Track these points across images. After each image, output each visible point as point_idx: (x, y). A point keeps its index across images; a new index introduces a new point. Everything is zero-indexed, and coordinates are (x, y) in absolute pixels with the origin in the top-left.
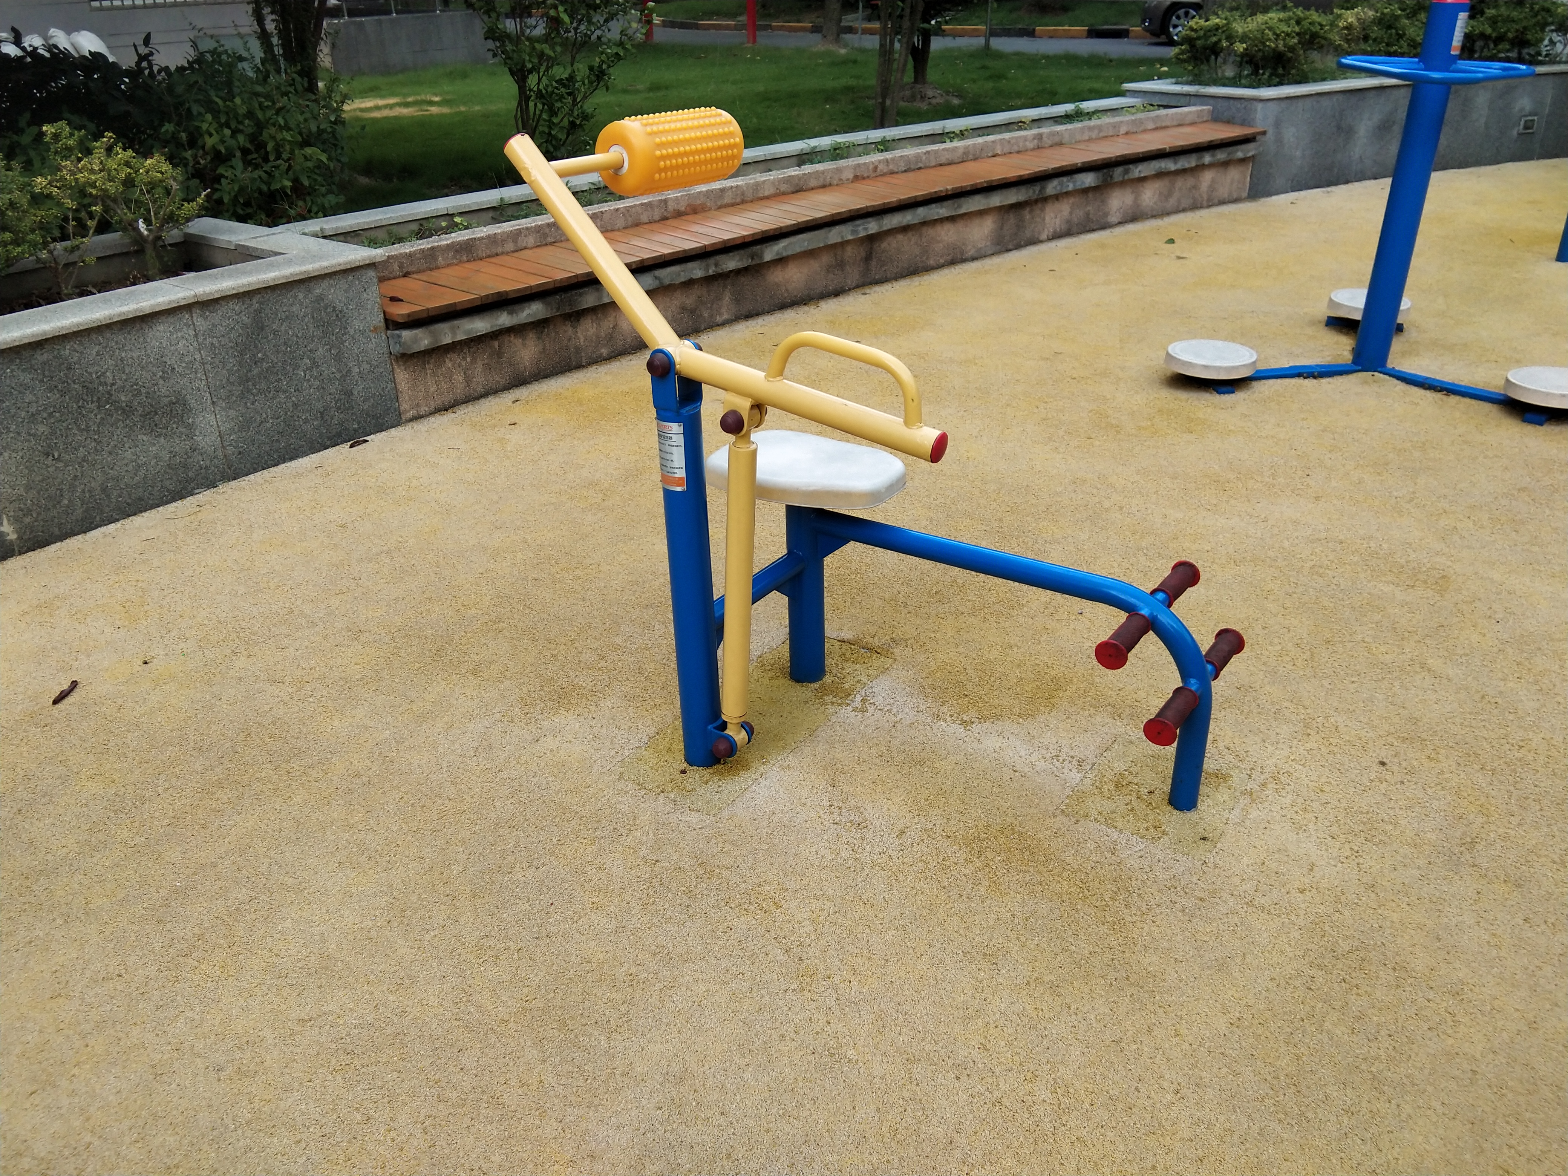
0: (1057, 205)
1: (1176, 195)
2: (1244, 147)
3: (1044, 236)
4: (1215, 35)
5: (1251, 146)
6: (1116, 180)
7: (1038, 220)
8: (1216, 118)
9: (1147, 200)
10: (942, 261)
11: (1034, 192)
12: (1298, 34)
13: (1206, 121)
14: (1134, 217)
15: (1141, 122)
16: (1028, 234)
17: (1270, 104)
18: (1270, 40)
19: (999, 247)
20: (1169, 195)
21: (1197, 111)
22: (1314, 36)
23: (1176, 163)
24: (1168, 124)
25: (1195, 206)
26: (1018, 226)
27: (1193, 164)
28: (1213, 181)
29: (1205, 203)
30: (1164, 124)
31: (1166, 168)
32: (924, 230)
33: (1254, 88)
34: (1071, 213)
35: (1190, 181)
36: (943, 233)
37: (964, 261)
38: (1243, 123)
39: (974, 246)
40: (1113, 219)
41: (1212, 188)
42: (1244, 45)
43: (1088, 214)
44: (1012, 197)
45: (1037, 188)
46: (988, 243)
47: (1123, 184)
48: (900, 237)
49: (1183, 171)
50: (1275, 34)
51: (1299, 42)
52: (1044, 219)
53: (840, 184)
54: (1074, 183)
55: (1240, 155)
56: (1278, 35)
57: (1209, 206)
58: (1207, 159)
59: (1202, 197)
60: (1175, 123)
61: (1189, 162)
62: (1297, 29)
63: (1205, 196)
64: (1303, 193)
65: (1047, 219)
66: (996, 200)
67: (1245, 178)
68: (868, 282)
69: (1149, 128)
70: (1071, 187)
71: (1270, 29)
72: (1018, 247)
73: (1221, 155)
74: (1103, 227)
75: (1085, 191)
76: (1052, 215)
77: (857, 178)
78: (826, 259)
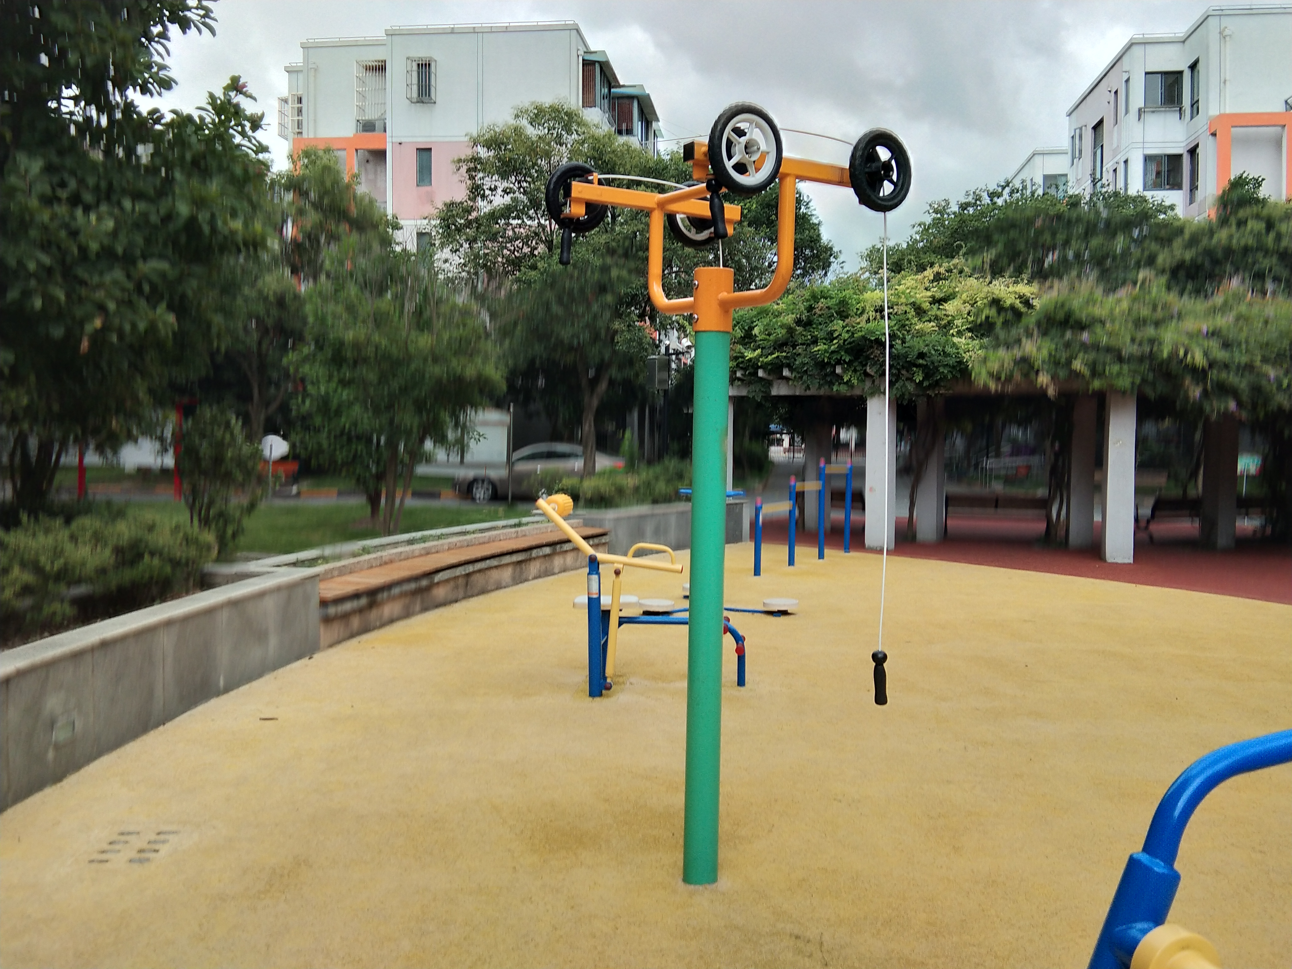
0: (536, 563)
7: (528, 569)
8: (586, 525)
14: (564, 570)
19: (514, 582)
20: (577, 559)
21: (577, 522)
26: (520, 572)
32: (487, 572)
34: (540, 567)
37: (501, 588)
38: (601, 527)
39: (505, 581)
40: (556, 570)
43: (547, 567)
44: (520, 557)
45: (529, 553)
48: (478, 574)
53: (443, 551)
54: (543, 552)
55: (603, 541)
65: (532, 569)
68: (467, 597)
70: (541, 554)
72: (521, 582)
74: (554, 574)
75: (545, 556)
76: (534, 567)
77: (449, 549)
78: (452, 584)
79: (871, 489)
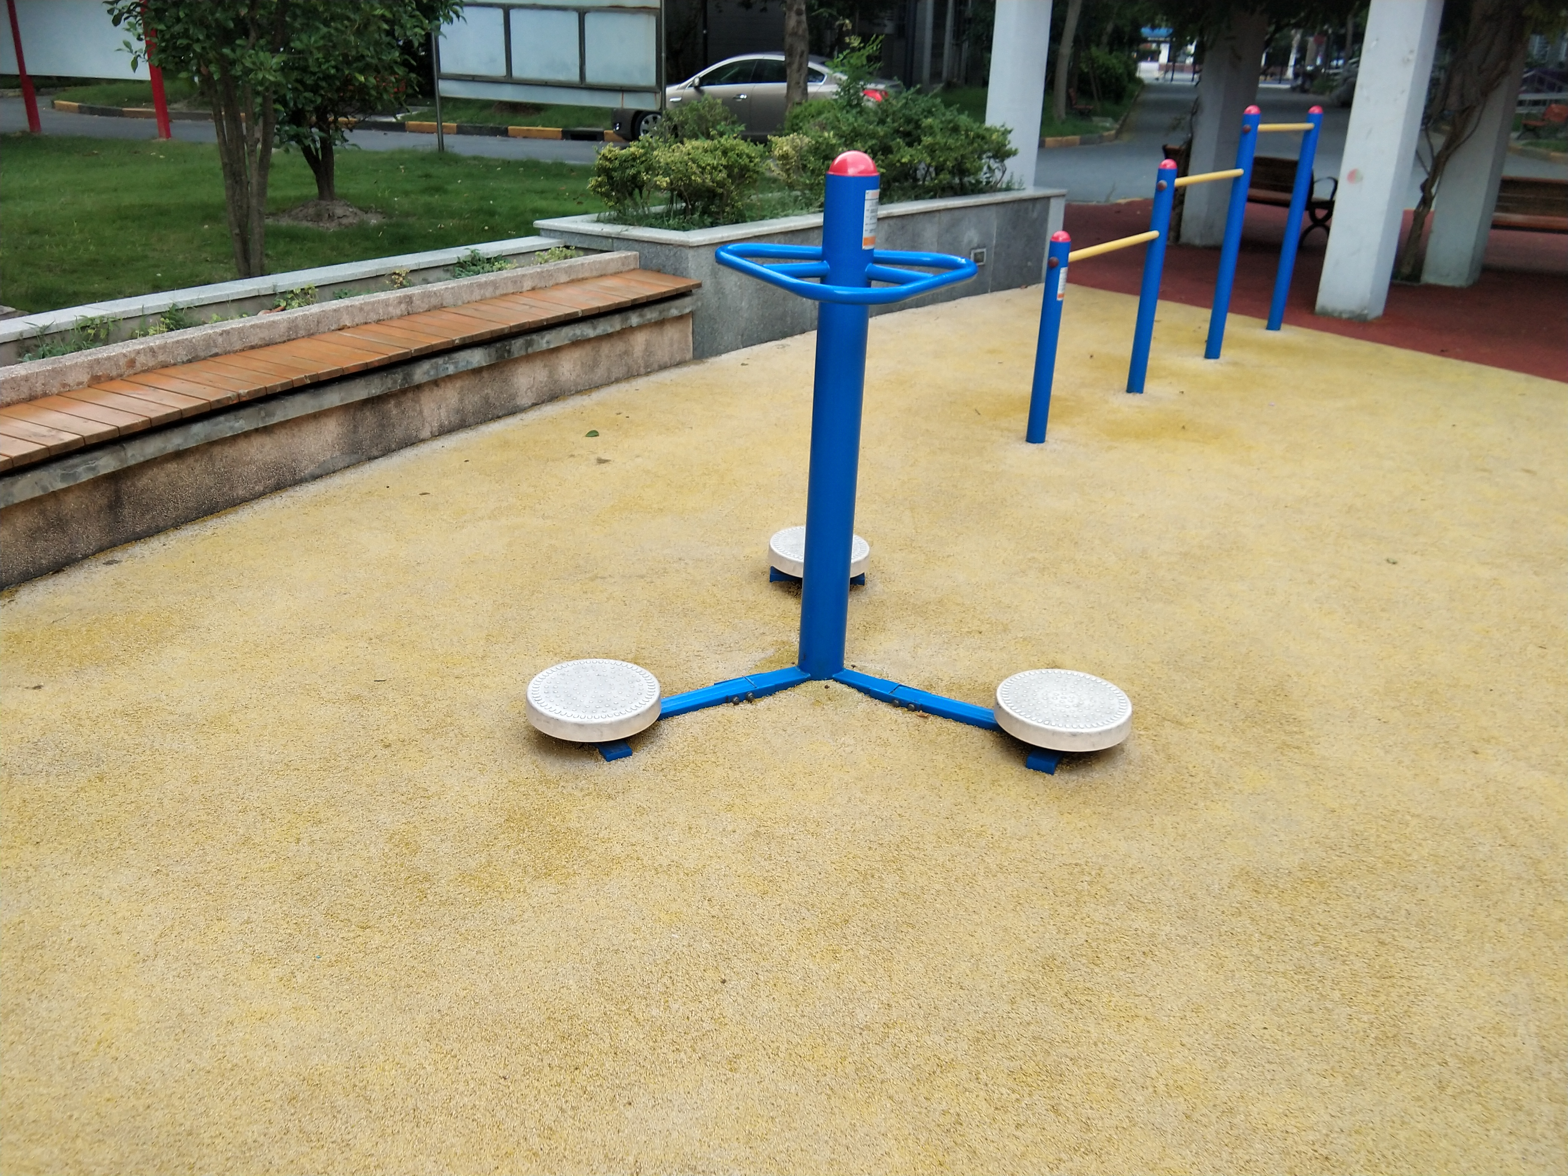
0: (438, 393)
1: (604, 364)
2: (678, 303)
3: (426, 433)
4: (633, 166)
5: (687, 300)
6: (516, 355)
7: (411, 413)
8: (645, 266)
9: (567, 374)
10: (259, 488)
11: (395, 382)
12: (725, 167)
13: (634, 269)
14: (553, 395)
15: (550, 273)
16: (399, 433)
17: (702, 251)
18: (695, 173)
19: (356, 456)
21: (620, 258)
22: (744, 169)
23: (595, 328)
24: (587, 275)
25: (630, 375)
26: (382, 426)
27: (618, 327)
28: (648, 343)
29: (642, 370)
30: (580, 276)
31: (582, 335)
33: (684, 229)
34: (461, 400)
35: (619, 346)
36: (253, 451)
37: (298, 482)
38: (677, 273)
39: (313, 462)
40: (524, 400)
41: (648, 351)
42: (667, 179)
43: (486, 398)
44: (359, 391)
45: (399, 376)
46: (338, 453)
47: (529, 358)
49: (609, 336)
50: (699, 166)
51: (729, 176)
52: (421, 412)
54: (456, 364)
56: (704, 169)
57: (647, 374)
58: (634, 319)
59: (637, 363)
60: (595, 274)
61: (611, 326)
62: (724, 161)
63: (641, 362)
64: (756, 348)
65: (426, 412)
66: (333, 398)
67: (687, 336)
68: (119, 540)
69: (562, 281)
70: (451, 369)
71: (694, 161)
72: (387, 452)
73: (651, 314)
74: (513, 412)
76: (433, 405)
79: (1353, 176)
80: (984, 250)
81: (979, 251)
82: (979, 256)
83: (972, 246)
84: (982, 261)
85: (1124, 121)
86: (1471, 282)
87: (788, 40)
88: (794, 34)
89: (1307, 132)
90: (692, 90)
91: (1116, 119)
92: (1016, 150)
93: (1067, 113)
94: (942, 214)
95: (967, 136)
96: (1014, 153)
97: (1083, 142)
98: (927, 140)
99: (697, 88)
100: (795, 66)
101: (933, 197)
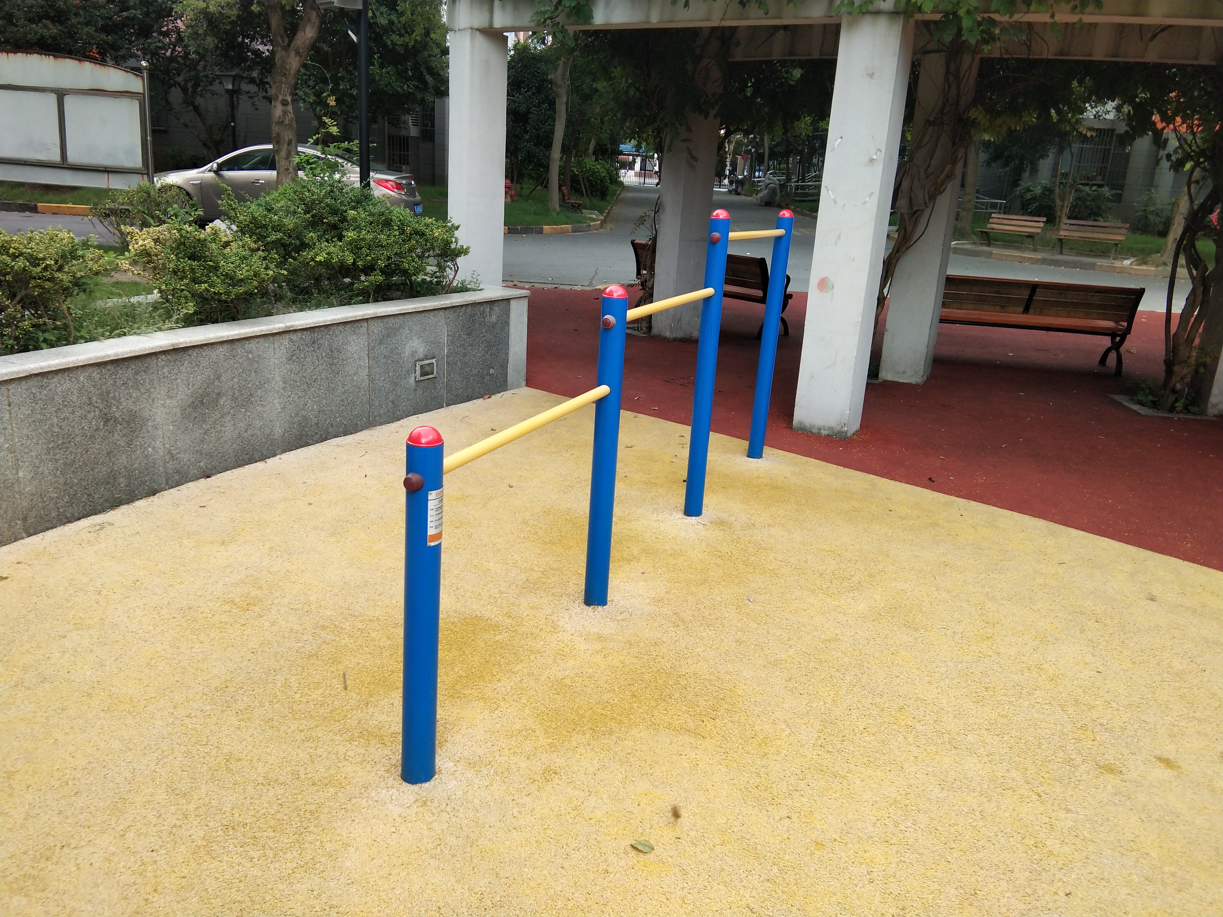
79: (823, 284)
80: (434, 361)
81: (427, 362)
82: (428, 369)
83: (417, 358)
84: (433, 374)
85: (608, 214)
86: (925, 378)
87: (275, 129)
88: (280, 123)
89: (778, 239)
90: (212, 174)
91: (601, 213)
92: (468, 248)
93: (560, 206)
94: (371, 323)
95: (403, 232)
96: (464, 252)
97: (574, 231)
98: (350, 235)
99: (216, 172)
100: (283, 154)
101: (366, 301)
